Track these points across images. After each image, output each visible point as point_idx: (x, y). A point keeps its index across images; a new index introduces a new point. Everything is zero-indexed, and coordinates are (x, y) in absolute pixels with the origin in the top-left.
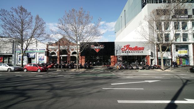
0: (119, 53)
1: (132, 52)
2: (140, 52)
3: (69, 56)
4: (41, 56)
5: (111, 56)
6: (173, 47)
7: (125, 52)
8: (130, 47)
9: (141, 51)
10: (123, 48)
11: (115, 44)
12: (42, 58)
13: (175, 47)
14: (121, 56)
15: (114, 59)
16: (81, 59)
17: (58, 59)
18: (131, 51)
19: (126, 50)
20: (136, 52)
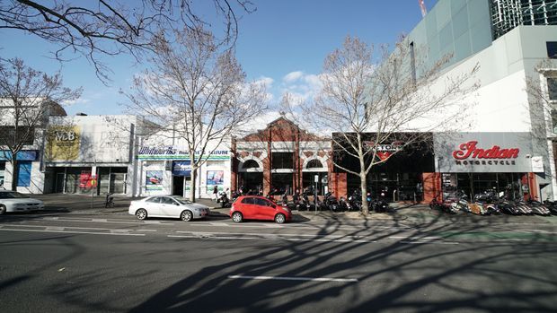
0: (446, 166)
1: (484, 163)
2: (508, 164)
3: (299, 173)
4: (215, 172)
5: (425, 175)
7: (465, 163)
8: (478, 147)
9: (510, 161)
10: (458, 152)
11: (438, 141)
12: (217, 177)
14: (453, 174)
15: (434, 184)
16: (336, 181)
17: (264, 181)
18: (480, 160)
19: (466, 157)
20: (496, 162)
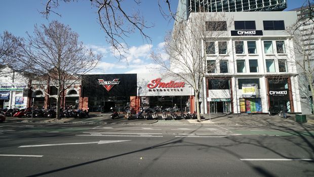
0: (144, 92)
1: (165, 90)
2: (178, 90)
3: (63, 98)
4: (20, 97)
5: (132, 98)
6: (234, 82)
7: (154, 90)
8: (162, 81)
9: (180, 89)
10: (150, 84)
11: (138, 77)
12: (21, 100)
13: (237, 83)
14: (147, 97)
15: (136, 102)
16: (82, 102)
17: (45, 102)
18: (163, 89)
19: (154, 87)
20: (172, 90)
